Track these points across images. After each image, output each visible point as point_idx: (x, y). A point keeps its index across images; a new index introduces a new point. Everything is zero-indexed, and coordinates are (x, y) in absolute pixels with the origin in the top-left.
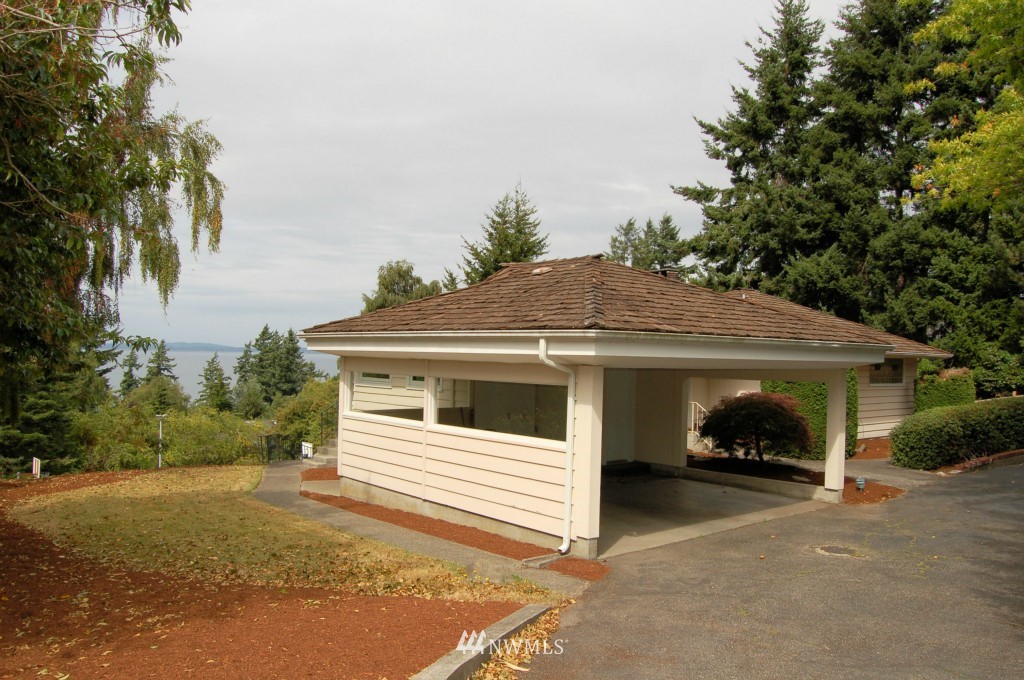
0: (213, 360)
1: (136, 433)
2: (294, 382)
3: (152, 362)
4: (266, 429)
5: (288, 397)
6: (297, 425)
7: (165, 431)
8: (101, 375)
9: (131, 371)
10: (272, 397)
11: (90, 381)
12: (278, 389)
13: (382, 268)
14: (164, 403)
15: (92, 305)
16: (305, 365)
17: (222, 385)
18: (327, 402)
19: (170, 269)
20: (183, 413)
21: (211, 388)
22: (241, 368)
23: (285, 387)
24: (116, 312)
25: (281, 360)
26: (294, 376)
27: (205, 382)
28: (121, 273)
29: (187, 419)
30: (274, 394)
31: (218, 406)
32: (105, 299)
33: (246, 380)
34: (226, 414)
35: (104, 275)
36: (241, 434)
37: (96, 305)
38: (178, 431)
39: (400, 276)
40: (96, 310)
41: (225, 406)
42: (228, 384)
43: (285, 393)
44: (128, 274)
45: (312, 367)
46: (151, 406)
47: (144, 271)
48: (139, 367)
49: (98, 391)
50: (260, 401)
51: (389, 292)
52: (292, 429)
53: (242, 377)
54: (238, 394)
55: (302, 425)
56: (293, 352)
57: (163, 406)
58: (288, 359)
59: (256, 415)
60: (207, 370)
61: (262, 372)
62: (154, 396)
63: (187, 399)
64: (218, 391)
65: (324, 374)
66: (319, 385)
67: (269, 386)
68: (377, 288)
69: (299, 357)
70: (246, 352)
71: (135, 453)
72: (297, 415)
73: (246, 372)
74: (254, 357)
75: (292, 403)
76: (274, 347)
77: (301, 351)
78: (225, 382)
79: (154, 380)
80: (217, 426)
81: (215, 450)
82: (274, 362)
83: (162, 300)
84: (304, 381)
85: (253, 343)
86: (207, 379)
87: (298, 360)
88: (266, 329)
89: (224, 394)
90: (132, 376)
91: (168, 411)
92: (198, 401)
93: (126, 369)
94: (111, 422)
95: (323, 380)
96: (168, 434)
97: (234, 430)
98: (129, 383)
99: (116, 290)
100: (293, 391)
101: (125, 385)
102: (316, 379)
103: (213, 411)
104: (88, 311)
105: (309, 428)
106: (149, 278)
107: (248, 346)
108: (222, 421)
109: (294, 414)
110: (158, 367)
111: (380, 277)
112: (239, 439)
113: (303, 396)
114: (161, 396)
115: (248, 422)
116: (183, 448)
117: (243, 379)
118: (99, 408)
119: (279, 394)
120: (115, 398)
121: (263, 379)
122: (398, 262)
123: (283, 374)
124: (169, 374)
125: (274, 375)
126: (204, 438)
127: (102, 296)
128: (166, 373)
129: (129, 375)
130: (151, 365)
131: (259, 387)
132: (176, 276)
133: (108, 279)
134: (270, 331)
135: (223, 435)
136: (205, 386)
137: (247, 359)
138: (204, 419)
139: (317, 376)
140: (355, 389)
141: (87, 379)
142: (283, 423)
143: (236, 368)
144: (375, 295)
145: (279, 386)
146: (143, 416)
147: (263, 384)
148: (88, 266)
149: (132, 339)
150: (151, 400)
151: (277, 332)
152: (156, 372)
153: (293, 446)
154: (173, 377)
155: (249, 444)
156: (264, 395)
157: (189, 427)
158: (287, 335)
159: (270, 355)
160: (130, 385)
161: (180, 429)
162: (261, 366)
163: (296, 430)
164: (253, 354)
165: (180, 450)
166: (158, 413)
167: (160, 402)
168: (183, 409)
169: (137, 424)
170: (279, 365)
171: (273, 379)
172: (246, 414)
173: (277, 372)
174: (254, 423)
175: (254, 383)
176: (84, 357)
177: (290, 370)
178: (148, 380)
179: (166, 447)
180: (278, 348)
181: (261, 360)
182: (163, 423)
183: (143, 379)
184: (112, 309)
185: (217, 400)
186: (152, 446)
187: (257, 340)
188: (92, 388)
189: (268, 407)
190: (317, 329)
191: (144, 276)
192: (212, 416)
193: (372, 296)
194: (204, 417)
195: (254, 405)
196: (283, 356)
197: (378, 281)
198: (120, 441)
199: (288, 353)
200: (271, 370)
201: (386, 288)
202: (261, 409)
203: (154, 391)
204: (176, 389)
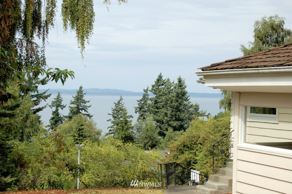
0: (119, 102)
1: (60, 159)
2: (182, 120)
3: (73, 103)
4: (161, 158)
5: (178, 132)
6: (187, 155)
7: (82, 158)
8: (35, 113)
9: (57, 110)
10: (165, 132)
11: (27, 117)
12: (170, 125)
13: (257, 23)
14: (82, 135)
15: (24, 51)
16: (191, 106)
17: (126, 122)
18: (212, 137)
19: (86, 19)
20: (96, 144)
21: (117, 124)
22: (141, 109)
23: (175, 124)
24: (43, 57)
25: (172, 102)
26: (182, 115)
27: (113, 119)
28: (47, 25)
29: (99, 148)
30: (167, 130)
31: (122, 138)
32: (34, 45)
33: (144, 118)
34: (129, 145)
35: (34, 27)
36: (141, 162)
37: (27, 51)
38: (92, 158)
39: (273, 28)
40: (27, 55)
41: (128, 139)
42: (131, 121)
43: (175, 129)
44: (52, 24)
45: (197, 108)
46: (72, 138)
47: (65, 21)
48: (63, 107)
49: (32, 125)
50: (156, 135)
51: (263, 43)
52: (182, 159)
53: (142, 115)
54: (139, 130)
55: (191, 155)
56: (182, 95)
57: (81, 138)
58: (177, 101)
59: (153, 146)
60: (114, 110)
61: (156, 112)
62: (74, 130)
63: (99, 133)
64: (123, 127)
65: (207, 114)
66: (202, 122)
67: (163, 123)
68: (253, 40)
69: (186, 100)
70: (144, 96)
71: (59, 175)
72: (185, 147)
73: (145, 112)
74: (151, 100)
75: (181, 137)
76: (167, 92)
77: (187, 95)
78: (128, 119)
79: (74, 118)
80: (122, 154)
81: (120, 174)
82: (166, 104)
83: (80, 45)
84: (190, 119)
85: (150, 88)
86: (114, 117)
87: (185, 102)
88: (160, 77)
89: (127, 129)
90: (58, 115)
91: (85, 142)
92: (107, 134)
93: (54, 109)
94: (42, 149)
95: (205, 119)
96: (84, 160)
97: (136, 158)
98: (56, 120)
99: (44, 39)
100: (181, 128)
101: (53, 121)
102: (200, 118)
103: (119, 143)
104: (20, 56)
105: (197, 158)
106: (69, 27)
107: (146, 91)
108: (126, 151)
109: (184, 146)
110: (78, 107)
111: (255, 31)
112: (140, 166)
113: (190, 131)
114: (79, 130)
115: (147, 152)
116: (96, 172)
117: (142, 117)
118: (33, 139)
119: (170, 130)
120: (45, 131)
121: (157, 118)
122: (271, 18)
123: (173, 113)
124: (85, 113)
125: (166, 114)
126: (112, 164)
127: (32, 43)
128: (83, 112)
129: (56, 113)
130: (73, 106)
131: (154, 124)
132: (91, 24)
133: (37, 30)
134: (163, 78)
135: (127, 162)
136: (113, 122)
137: (145, 102)
138: (113, 149)
139: (201, 115)
140: (248, 124)
141: (25, 116)
142: (175, 153)
143: (136, 108)
144: (252, 46)
145: (170, 123)
146: (65, 145)
147: (158, 121)
148: (20, 18)
149: (51, 71)
150: (72, 133)
151: (169, 80)
152: (76, 112)
153: (183, 172)
154: (88, 115)
155: (148, 170)
156: (159, 130)
157: (101, 155)
158: (176, 82)
159: (163, 98)
160: (56, 122)
161: (94, 156)
162: (157, 106)
163: (186, 159)
164: (150, 97)
165: (93, 174)
166: (77, 143)
167: (79, 134)
168: (96, 140)
169: (59, 151)
170: (171, 106)
171: (166, 118)
172: (145, 145)
173: (169, 112)
174: (151, 153)
175: (150, 121)
176: (23, 99)
177: (179, 111)
178: (70, 118)
179: (82, 171)
180: (169, 92)
181: (156, 102)
182: (81, 151)
183: (66, 117)
184: (40, 55)
185: (122, 134)
186: (71, 170)
187: (153, 86)
188: (28, 123)
189: (162, 140)
190: (214, 67)
191: (65, 25)
192: (119, 146)
193: (249, 47)
194: (112, 147)
195: (151, 138)
196: (174, 99)
197: (254, 34)
198: (46, 165)
199: (177, 96)
200: (164, 110)
201: (261, 40)
202: (157, 142)
203: (75, 126)
204: (90, 126)
